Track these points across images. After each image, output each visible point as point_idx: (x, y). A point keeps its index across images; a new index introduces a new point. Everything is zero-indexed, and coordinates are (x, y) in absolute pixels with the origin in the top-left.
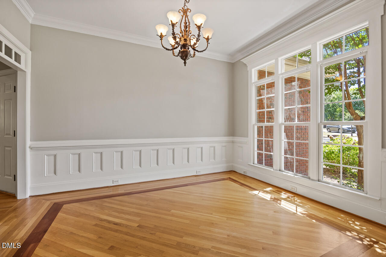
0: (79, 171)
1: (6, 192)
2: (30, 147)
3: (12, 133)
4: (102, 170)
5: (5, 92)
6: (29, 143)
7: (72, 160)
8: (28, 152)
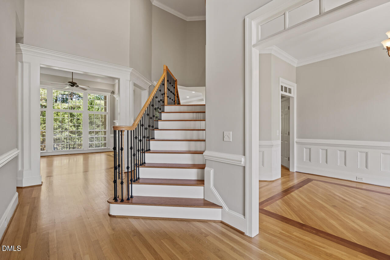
0: (327, 162)
1: (285, 166)
2: (296, 142)
3: (288, 133)
4: (346, 166)
5: (284, 110)
6: (296, 139)
7: (321, 153)
8: (295, 144)
